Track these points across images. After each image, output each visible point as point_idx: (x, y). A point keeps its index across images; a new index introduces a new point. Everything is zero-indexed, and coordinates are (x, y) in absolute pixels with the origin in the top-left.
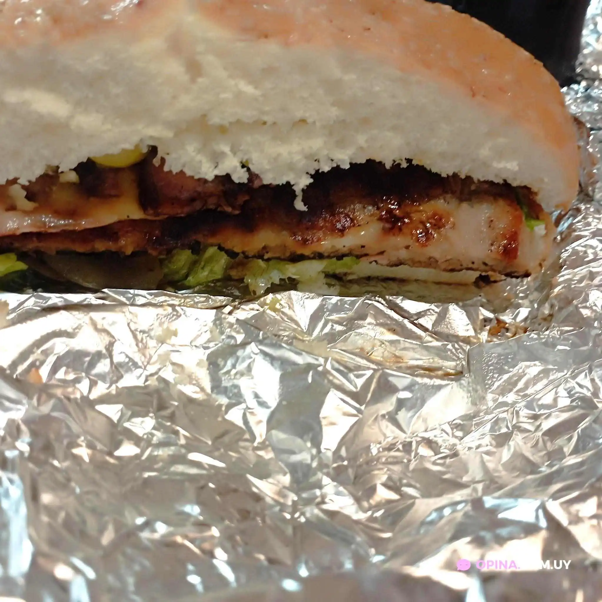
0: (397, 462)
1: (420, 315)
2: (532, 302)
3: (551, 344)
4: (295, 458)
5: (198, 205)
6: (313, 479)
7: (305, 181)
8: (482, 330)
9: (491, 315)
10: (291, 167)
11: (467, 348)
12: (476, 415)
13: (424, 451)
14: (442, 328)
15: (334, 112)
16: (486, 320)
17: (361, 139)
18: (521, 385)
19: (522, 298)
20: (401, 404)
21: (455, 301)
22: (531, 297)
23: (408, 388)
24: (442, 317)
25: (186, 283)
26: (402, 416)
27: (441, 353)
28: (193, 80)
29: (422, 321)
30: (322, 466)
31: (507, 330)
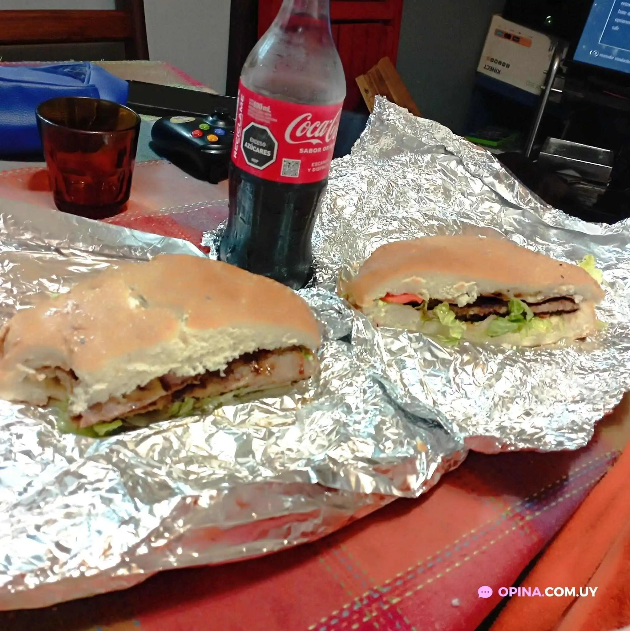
0: (280, 458)
1: (274, 404)
2: (314, 387)
3: (323, 404)
4: (248, 465)
5: (185, 385)
6: (256, 469)
7: (224, 367)
8: (298, 403)
9: (300, 397)
10: (219, 364)
11: (294, 412)
12: (303, 436)
13: (288, 453)
14: (283, 407)
15: (232, 342)
16: (299, 399)
17: (241, 347)
18: (316, 421)
19: (311, 386)
20: (277, 438)
21: (286, 394)
22: (314, 386)
23: (279, 431)
24: (282, 402)
25: (179, 414)
26: (279, 442)
27: (285, 416)
28: (187, 347)
29: (275, 406)
30: (258, 464)
31: (307, 401)
